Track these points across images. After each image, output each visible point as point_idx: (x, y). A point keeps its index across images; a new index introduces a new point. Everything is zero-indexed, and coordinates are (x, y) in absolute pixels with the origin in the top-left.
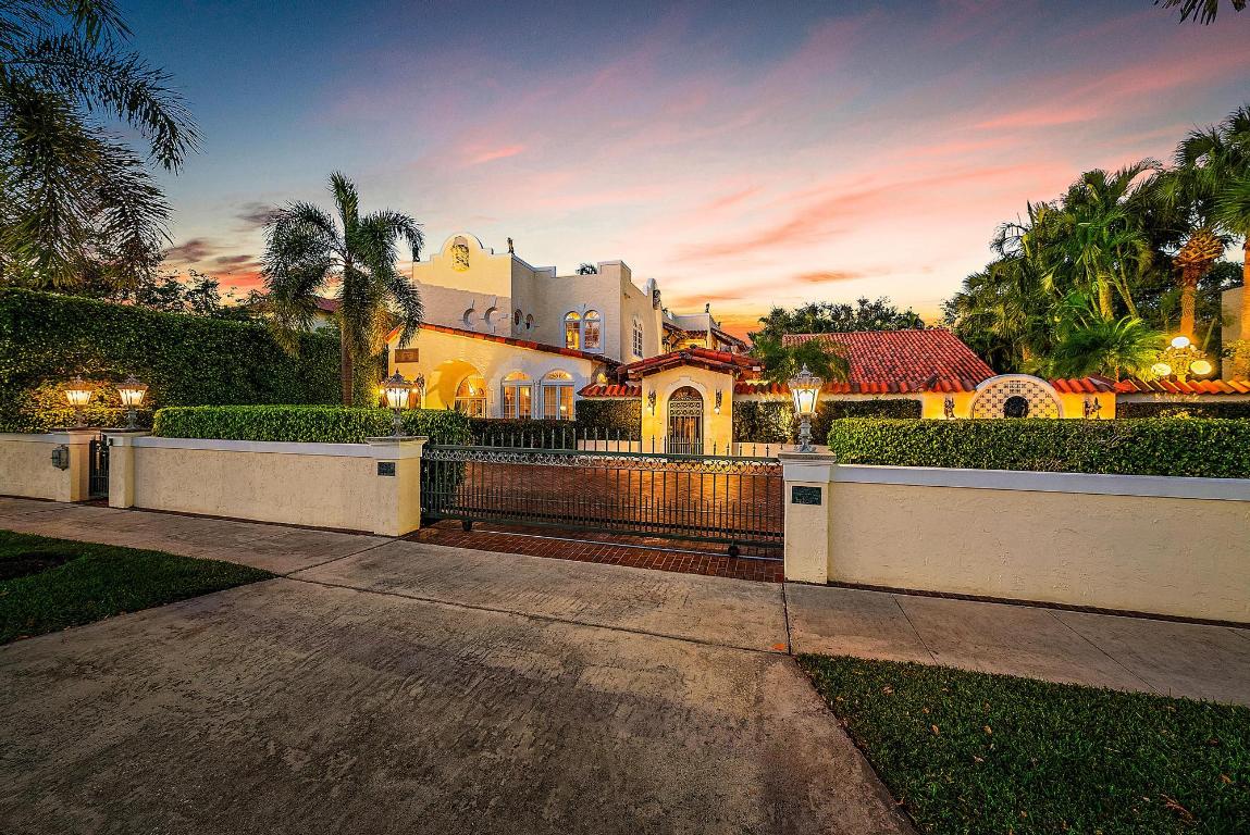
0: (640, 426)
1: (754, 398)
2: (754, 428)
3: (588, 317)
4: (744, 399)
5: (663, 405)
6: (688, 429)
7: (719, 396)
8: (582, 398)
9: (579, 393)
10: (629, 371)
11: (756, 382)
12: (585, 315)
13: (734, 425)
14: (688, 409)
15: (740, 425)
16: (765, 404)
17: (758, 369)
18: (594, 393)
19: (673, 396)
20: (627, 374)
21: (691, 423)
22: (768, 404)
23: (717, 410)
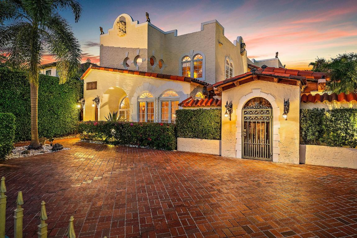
0: (220, 129)
1: (320, 106)
2: (321, 132)
3: (195, 58)
4: (311, 106)
5: (238, 113)
6: (259, 131)
7: (287, 104)
8: (181, 108)
9: (180, 105)
10: (215, 89)
11: (321, 93)
12: (194, 57)
13: (301, 129)
14: (259, 116)
15: (308, 129)
16: (333, 111)
17: (324, 81)
18: (189, 105)
19: (246, 105)
20: (213, 91)
21: (262, 127)
22: (335, 112)
23: (285, 116)
